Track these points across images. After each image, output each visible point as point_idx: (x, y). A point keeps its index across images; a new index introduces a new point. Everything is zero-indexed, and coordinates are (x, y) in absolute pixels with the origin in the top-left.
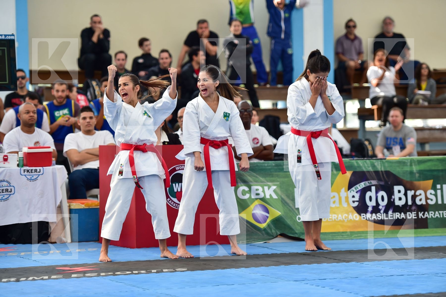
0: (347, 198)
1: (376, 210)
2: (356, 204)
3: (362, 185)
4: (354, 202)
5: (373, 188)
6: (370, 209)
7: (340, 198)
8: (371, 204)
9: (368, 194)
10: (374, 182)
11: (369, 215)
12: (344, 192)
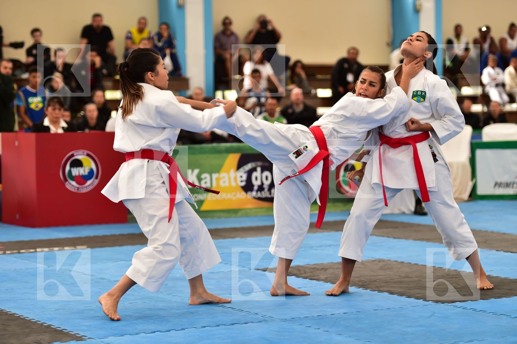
0: (235, 179)
1: (261, 188)
2: (243, 184)
3: (249, 166)
4: (242, 181)
5: (259, 169)
6: (256, 188)
7: (229, 179)
8: (256, 183)
9: (254, 175)
10: (259, 163)
11: (254, 193)
12: (233, 173)
